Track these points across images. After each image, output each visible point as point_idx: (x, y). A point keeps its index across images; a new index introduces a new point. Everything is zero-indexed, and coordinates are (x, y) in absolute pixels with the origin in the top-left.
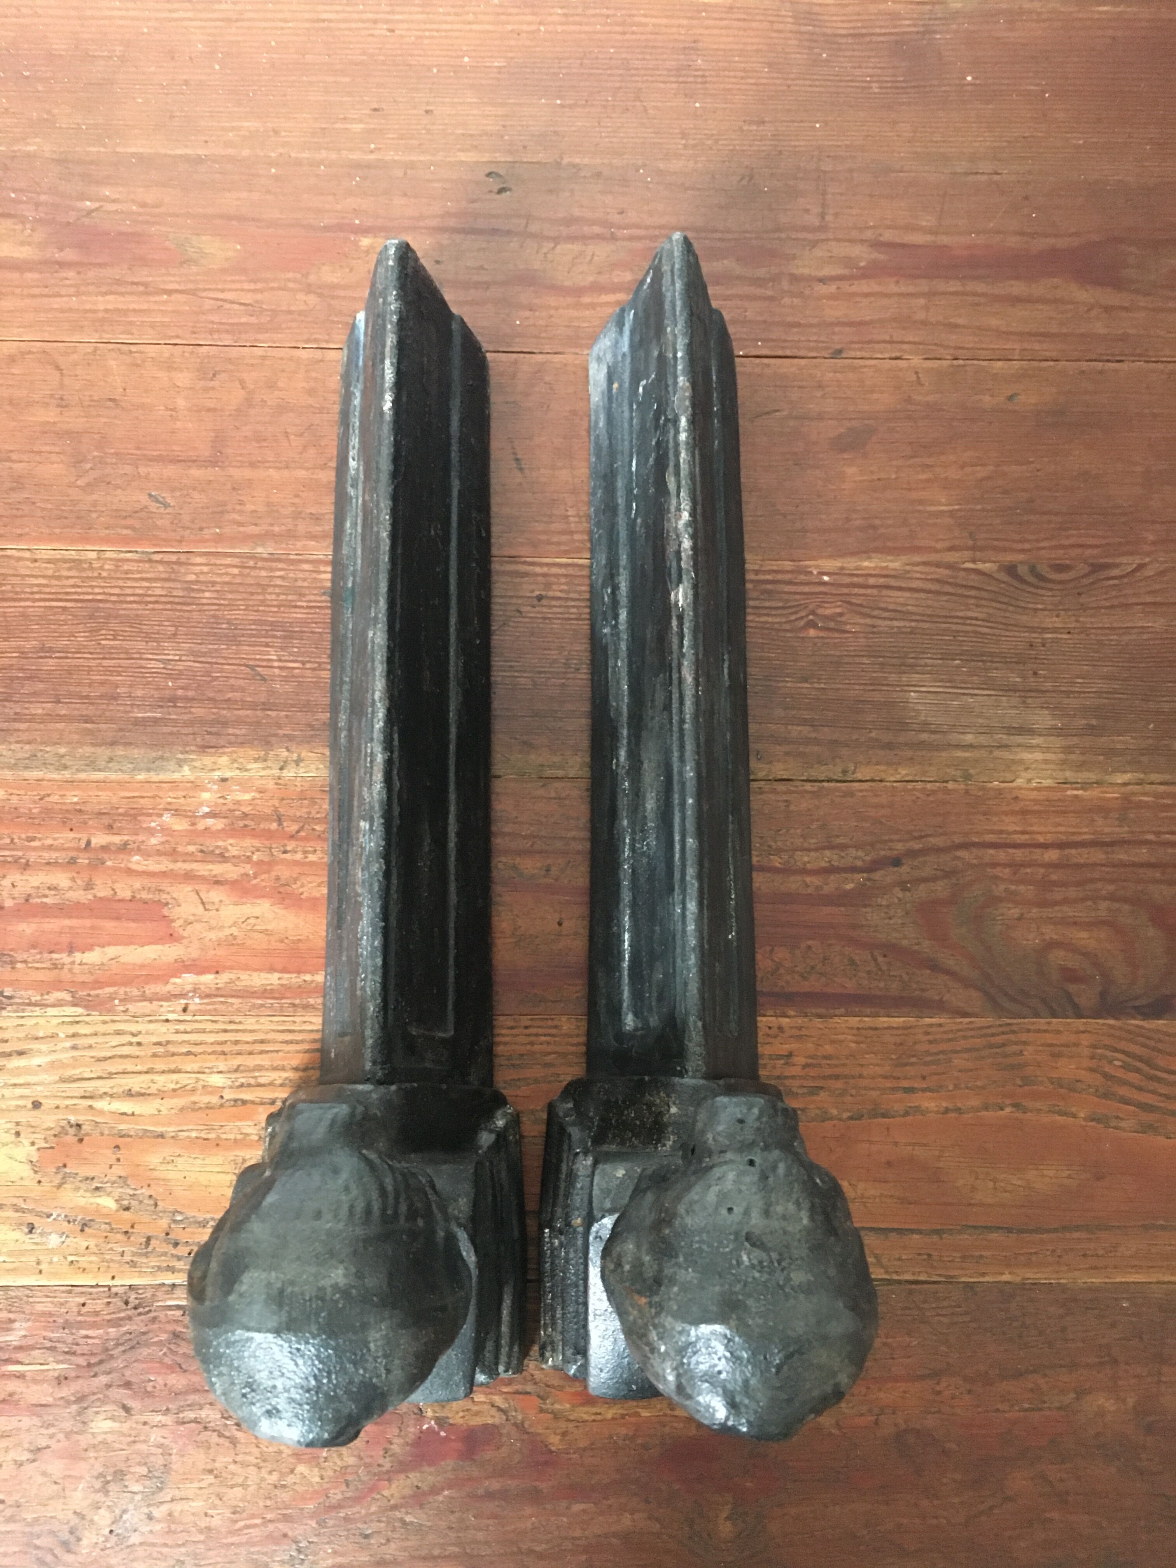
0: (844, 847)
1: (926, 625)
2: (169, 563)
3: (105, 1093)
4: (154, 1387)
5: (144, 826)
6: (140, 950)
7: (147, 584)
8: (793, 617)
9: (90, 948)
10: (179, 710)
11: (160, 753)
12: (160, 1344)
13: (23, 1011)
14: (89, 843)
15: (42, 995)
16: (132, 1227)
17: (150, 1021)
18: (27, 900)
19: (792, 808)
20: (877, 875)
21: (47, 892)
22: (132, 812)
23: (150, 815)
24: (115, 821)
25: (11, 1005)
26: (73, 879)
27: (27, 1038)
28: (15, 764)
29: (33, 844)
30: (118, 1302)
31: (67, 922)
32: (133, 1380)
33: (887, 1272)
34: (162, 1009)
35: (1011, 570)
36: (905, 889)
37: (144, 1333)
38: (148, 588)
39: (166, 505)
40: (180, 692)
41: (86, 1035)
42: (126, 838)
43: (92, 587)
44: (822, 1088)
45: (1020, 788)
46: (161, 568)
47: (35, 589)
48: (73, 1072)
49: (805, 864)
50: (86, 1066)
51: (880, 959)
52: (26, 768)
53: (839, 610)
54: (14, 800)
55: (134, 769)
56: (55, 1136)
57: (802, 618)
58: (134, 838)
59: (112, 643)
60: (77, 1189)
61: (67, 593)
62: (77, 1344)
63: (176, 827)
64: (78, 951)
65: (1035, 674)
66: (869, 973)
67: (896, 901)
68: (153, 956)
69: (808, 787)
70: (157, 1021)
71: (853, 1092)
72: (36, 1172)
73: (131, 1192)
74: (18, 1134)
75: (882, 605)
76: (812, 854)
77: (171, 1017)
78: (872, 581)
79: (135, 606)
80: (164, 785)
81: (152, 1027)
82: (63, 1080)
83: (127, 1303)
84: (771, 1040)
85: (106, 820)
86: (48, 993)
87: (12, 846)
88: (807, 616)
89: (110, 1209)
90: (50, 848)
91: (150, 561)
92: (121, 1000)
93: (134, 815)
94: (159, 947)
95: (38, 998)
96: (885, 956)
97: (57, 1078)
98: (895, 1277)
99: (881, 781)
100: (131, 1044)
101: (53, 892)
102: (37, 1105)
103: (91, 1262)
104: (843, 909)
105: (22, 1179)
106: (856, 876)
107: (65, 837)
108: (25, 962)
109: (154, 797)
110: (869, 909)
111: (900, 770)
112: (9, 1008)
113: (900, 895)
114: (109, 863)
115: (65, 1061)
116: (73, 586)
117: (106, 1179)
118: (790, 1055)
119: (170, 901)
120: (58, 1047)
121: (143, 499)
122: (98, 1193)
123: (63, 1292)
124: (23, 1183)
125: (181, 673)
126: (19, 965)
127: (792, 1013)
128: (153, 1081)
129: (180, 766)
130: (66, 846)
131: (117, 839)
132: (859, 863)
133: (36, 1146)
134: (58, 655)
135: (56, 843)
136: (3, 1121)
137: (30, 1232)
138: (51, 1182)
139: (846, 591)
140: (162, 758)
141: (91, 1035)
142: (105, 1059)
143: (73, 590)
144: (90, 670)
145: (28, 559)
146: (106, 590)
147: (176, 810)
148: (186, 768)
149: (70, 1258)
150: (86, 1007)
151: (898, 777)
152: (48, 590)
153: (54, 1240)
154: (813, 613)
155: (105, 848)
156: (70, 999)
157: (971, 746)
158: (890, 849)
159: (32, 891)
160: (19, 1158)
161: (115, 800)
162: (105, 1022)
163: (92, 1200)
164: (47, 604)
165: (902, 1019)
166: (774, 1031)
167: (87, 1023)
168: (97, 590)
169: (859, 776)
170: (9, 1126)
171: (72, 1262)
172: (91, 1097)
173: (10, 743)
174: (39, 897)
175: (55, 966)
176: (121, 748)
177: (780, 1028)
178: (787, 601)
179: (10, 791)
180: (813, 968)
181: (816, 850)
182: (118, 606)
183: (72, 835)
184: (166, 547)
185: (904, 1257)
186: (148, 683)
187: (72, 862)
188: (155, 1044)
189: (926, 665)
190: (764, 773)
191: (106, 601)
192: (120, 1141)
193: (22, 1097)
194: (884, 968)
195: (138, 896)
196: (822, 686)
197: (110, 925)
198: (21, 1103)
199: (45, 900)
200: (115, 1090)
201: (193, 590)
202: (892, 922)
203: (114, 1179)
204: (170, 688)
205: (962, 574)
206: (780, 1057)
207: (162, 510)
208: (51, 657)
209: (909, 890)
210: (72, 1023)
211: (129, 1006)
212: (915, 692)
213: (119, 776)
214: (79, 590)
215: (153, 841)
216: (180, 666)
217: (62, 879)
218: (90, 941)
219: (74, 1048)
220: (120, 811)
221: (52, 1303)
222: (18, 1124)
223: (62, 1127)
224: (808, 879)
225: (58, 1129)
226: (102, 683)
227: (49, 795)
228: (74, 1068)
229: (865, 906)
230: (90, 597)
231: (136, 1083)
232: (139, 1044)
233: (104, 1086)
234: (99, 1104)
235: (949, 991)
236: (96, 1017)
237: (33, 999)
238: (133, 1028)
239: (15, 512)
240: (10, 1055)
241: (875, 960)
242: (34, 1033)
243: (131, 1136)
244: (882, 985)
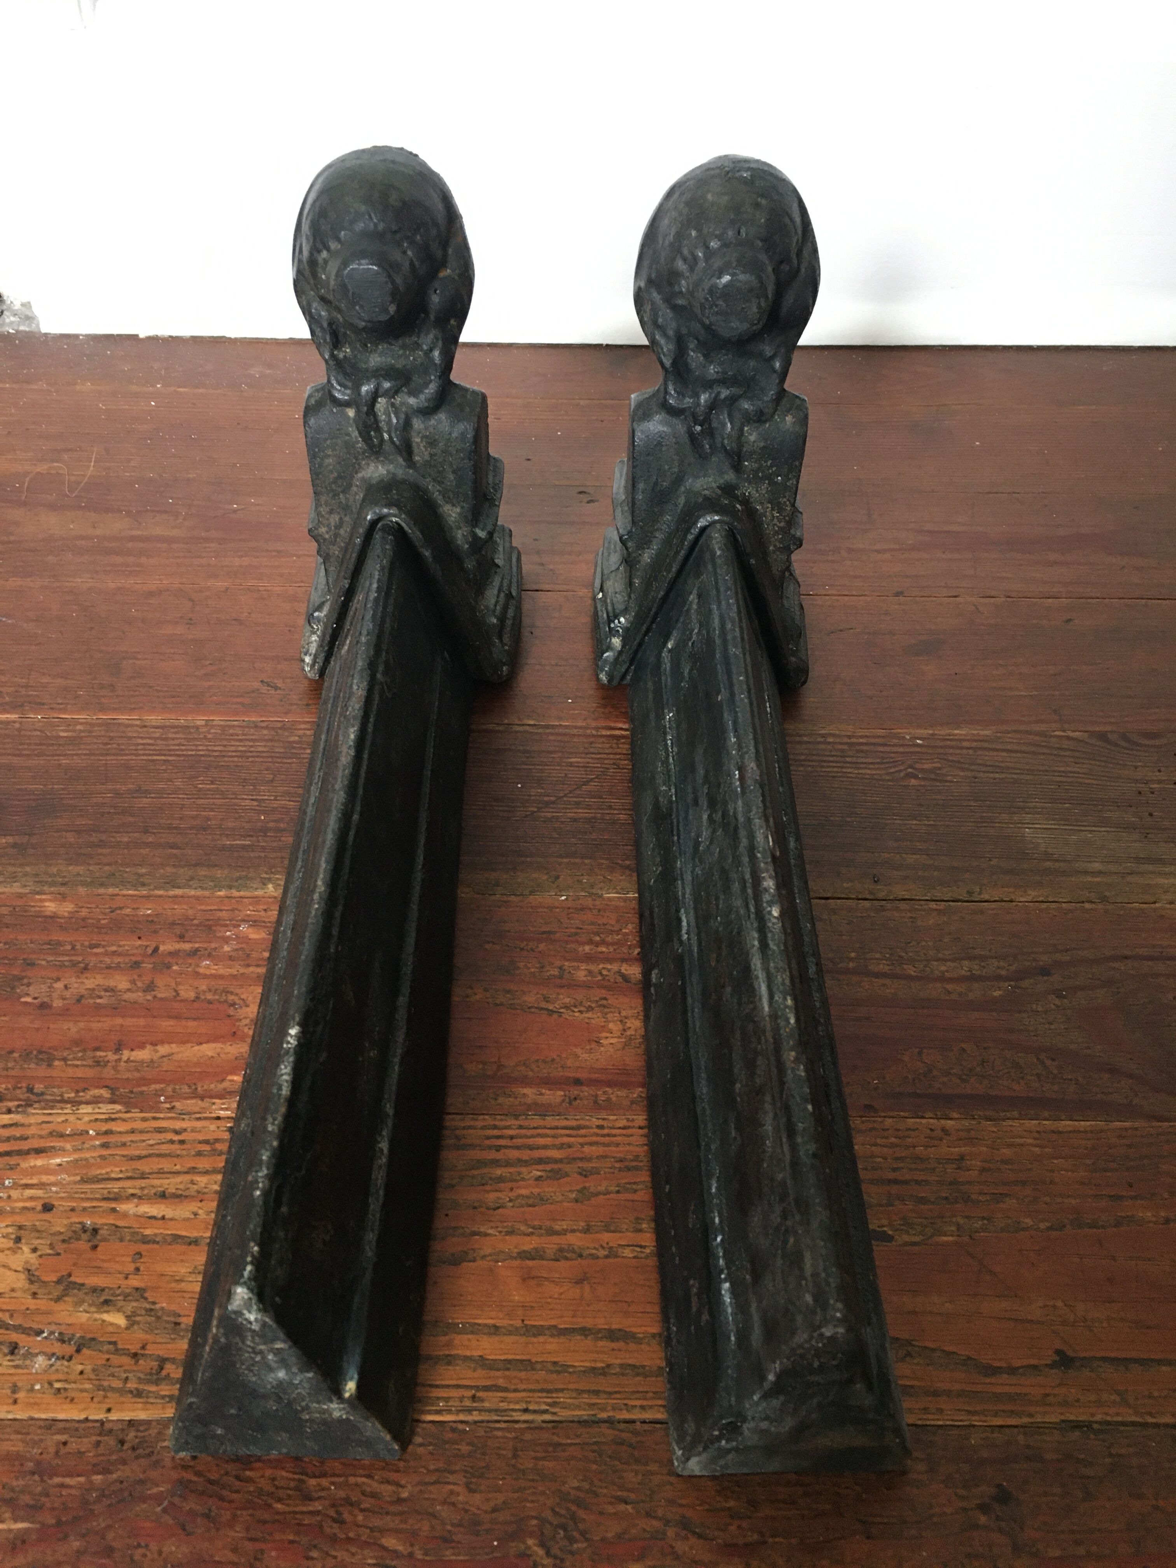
0: (982, 958)
1: (1028, 777)
2: (273, 729)
3: (133, 1195)
4: (145, 1556)
5: (219, 935)
6: (196, 1048)
7: (251, 744)
8: (892, 770)
9: (142, 1046)
10: (268, 839)
11: (244, 873)
12: (158, 1499)
13: (52, 1108)
14: (156, 949)
15: (77, 1092)
16: (143, 1348)
17: (199, 1119)
18: (79, 1001)
19: (919, 923)
20: (1026, 983)
21: (103, 993)
22: (207, 923)
23: (226, 926)
24: (187, 930)
25: (39, 1102)
26: (133, 982)
27: (51, 1134)
28: (92, 882)
29: (95, 950)
30: (111, 1441)
31: (119, 1021)
32: (116, 1544)
33: (1136, 1413)
34: (214, 1107)
35: (1102, 736)
36: (1060, 997)
37: (141, 1482)
38: (251, 746)
39: (276, 688)
40: (271, 825)
41: (120, 1133)
42: (197, 945)
43: (197, 745)
44: (1006, 1195)
45: (1162, 908)
46: (265, 732)
47: (139, 747)
48: (98, 1172)
49: (943, 972)
50: (116, 1166)
51: (1048, 1062)
52: (102, 885)
53: (939, 765)
54: (84, 913)
55: (215, 886)
56: (64, 1241)
57: (901, 771)
58: (205, 945)
59: (208, 786)
60: (81, 1302)
61: (170, 750)
62: (47, 1495)
63: (252, 936)
64: (127, 1048)
65: (1151, 815)
66: (1038, 1075)
67: (1053, 1007)
68: (210, 1054)
69: (933, 905)
70: (206, 1118)
71: (1047, 1199)
72: (32, 1282)
73: (148, 1306)
74: (18, 1240)
75: (979, 761)
76: (949, 963)
77: (222, 1113)
78: (965, 744)
79: (236, 759)
80: (246, 900)
81: (199, 1124)
82: (83, 1181)
83: (122, 1442)
84: (936, 1142)
85: (178, 930)
86: (84, 1090)
87: (72, 952)
88: (905, 769)
89: (118, 1326)
90: (114, 953)
91: (256, 727)
92: (166, 1098)
93: (209, 927)
94: (219, 1045)
95: (73, 1095)
96: (1053, 1060)
97: (78, 1178)
98: (1150, 1420)
99: (1011, 901)
100: (172, 1142)
101: (108, 994)
102: (48, 1208)
103: (82, 1391)
104: (994, 1014)
105: (13, 1290)
106: (1002, 984)
107: (130, 944)
108: (65, 1059)
109: (233, 910)
110: (1025, 1015)
111: (1030, 892)
112: (36, 1105)
113: (1057, 1002)
114: (175, 968)
115: (92, 1161)
116: (178, 745)
117: (118, 1292)
118: (962, 1158)
119: (238, 1002)
120: (86, 1146)
121: (256, 685)
122: (106, 1308)
123: (40, 1427)
124: (14, 1294)
125: (274, 810)
126: (56, 1063)
127: (955, 1115)
128: (192, 1182)
129: (264, 884)
130: (130, 952)
131: (187, 946)
132: (1003, 973)
133: (39, 1253)
134: (153, 795)
135: (120, 949)
136: (3, 1225)
137: (12, 1353)
138: (49, 1293)
139: (942, 751)
140: (246, 878)
141: (127, 1132)
142: (139, 1158)
143: (177, 748)
144: (182, 807)
145: (137, 726)
146: (210, 748)
147: (255, 921)
148: (270, 886)
149: (57, 1385)
150: (125, 1104)
151: (1030, 899)
152: (152, 748)
153: (41, 1362)
154: (911, 767)
155: (174, 954)
156: (109, 1096)
157: (1100, 873)
158: (1034, 960)
159: (85, 993)
160: (14, 1267)
161: (191, 912)
162: (144, 1119)
163: (97, 1316)
164: (150, 758)
165: (1088, 1123)
166: (938, 1133)
167: (124, 1120)
168: (200, 748)
169: (986, 897)
170: (10, 1230)
171: (59, 1390)
172: (115, 1199)
173: (89, 864)
174: (93, 998)
175: (98, 1063)
176: (205, 868)
177: (944, 1130)
178: (883, 758)
179: (80, 905)
180: (971, 1070)
181: (954, 960)
182: (218, 759)
183: (139, 942)
184: (272, 717)
185: (1156, 1394)
186: (240, 817)
187: (136, 965)
188: (200, 1142)
189: (1035, 807)
190: (883, 894)
191: (210, 756)
192: (143, 1248)
193: (31, 1198)
194: (1055, 1071)
195: (203, 997)
196: (932, 823)
197: (167, 1024)
198: (29, 1204)
199: (98, 1001)
200: (146, 1192)
201: (294, 748)
202: (1053, 1027)
203: (128, 1291)
204: (262, 821)
205: (1053, 740)
206: (949, 1161)
207: (273, 692)
208: (146, 797)
209: (1065, 997)
210: (107, 1120)
211: (178, 1105)
212: (1029, 828)
213: (199, 893)
214: (183, 748)
215: (227, 948)
216: (275, 804)
217: (121, 982)
218: (143, 1039)
219: (105, 1146)
220: (196, 922)
221: (22, 1441)
222: (20, 1227)
223: (74, 1232)
224: (950, 987)
225: (70, 1234)
226: (194, 818)
227: (121, 908)
228: (100, 1167)
229: (1020, 1012)
230: (194, 753)
231: (171, 1184)
232: (182, 1142)
233: (131, 1187)
234: (122, 1207)
235: (1136, 1095)
236: (136, 1114)
237: (66, 1096)
238: (178, 1125)
239: (132, 693)
240: (28, 1152)
241: (1043, 1063)
242: (60, 1129)
243: (158, 1243)
244: (1056, 1088)
